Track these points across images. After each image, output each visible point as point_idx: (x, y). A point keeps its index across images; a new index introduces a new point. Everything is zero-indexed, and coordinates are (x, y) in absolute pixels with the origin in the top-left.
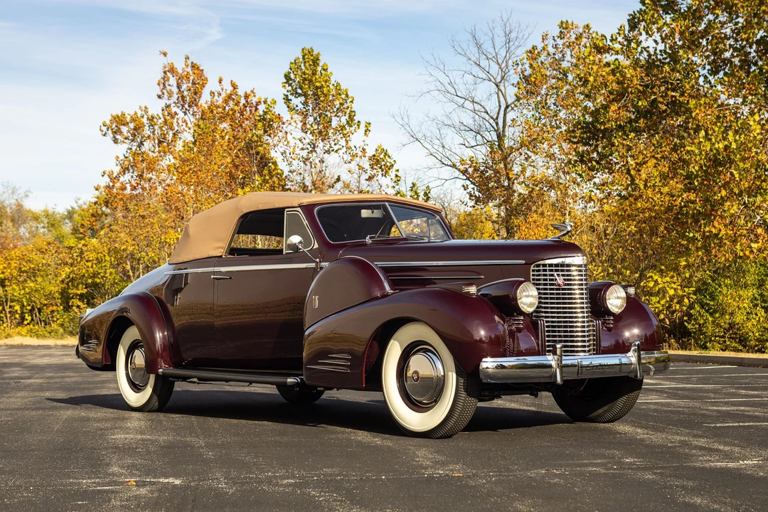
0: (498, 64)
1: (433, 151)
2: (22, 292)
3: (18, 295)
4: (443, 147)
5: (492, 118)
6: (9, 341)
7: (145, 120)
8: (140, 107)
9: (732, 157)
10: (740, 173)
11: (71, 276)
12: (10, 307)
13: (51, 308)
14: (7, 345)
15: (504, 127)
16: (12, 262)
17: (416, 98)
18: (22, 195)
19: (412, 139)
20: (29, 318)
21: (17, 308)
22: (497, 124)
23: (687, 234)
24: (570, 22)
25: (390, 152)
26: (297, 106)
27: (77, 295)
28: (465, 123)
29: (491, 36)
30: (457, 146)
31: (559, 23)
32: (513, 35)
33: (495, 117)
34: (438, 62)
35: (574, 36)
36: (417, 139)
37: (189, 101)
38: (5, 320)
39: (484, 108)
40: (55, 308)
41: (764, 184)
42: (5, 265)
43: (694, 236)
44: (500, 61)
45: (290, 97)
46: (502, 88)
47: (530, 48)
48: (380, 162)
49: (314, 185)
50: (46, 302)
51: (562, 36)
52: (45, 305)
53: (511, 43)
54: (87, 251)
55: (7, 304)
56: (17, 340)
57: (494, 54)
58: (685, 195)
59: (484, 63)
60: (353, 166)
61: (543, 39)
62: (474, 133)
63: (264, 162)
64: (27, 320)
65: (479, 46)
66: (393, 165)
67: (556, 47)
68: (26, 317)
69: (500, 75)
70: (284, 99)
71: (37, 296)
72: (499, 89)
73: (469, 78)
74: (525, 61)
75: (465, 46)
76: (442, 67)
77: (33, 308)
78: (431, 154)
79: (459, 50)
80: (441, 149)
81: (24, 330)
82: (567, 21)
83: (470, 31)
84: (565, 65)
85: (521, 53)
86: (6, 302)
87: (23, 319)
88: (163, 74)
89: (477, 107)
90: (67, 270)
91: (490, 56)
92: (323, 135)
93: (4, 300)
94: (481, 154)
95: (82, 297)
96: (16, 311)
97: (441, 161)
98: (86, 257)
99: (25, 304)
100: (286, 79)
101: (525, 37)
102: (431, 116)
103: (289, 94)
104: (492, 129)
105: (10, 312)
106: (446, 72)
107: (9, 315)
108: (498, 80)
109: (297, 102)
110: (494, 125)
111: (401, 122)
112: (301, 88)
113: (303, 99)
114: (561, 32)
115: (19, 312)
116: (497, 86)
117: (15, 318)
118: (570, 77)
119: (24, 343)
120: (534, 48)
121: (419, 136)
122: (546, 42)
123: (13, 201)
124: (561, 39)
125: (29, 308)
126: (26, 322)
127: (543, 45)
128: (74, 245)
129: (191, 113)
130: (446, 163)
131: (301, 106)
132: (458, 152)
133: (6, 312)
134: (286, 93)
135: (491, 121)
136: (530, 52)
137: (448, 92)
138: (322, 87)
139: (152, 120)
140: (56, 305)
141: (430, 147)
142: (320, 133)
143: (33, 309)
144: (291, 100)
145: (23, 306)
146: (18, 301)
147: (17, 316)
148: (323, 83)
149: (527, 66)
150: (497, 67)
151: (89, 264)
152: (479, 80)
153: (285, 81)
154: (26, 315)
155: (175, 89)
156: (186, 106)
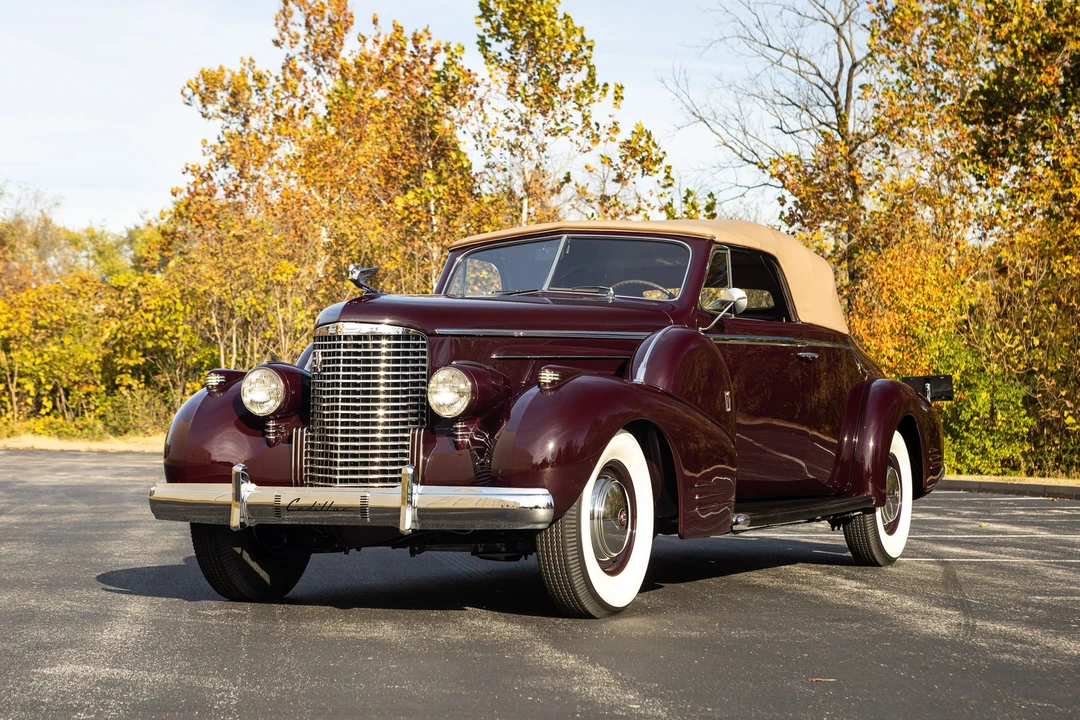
1: (727, 138)
2: (38, 361)
3: (31, 365)
4: (745, 133)
5: (828, 84)
8: (242, 57)
11: (119, 336)
12: (18, 384)
13: (85, 389)
15: (848, 100)
17: (701, 50)
18: (50, 202)
19: (693, 118)
20: (49, 405)
21: (30, 387)
22: (836, 94)
25: (655, 137)
26: (500, 54)
27: (129, 367)
28: (782, 92)
30: (768, 131)
33: (833, 83)
36: (701, 119)
39: (815, 67)
40: (92, 388)
45: (488, 40)
46: (846, 33)
48: (641, 154)
49: (526, 190)
50: (77, 378)
52: (76, 383)
54: (146, 294)
60: (592, 159)
62: (797, 110)
63: (443, 149)
64: (46, 407)
66: (661, 160)
68: (44, 403)
69: (843, 12)
70: (478, 43)
71: (62, 368)
72: (840, 35)
73: (792, 18)
78: (725, 144)
80: (741, 136)
81: (39, 425)
87: (39, 405)
88: (282, 4)
89: (805, 66)
90: (114, 325)
92: (542, 105)
93: (8, 374)
94: (807, 147)
95: (136, 371)
96: (28, 392)
97: (741, 156)
98: (145, 305)
99: (43, 380)
100: (482, 9)
103: (486, 35)
104: (828, 102)
105: (17, 394)
107: (16, 399)
108: (840, 20)
109: (499, 48)
110: (833, 97)
111: (674, 88)
112: (507, 25)
113: (508, 43)
115: (32, 394)
116: (838, 30)
117: (27, 404)
125: (49, 388)
126: (43, 412)
129: (327, 70)
130: (749, 159)
131: (506, 56)
132: (770, 141)
134: (482, 34)
135: (827, 89)
137: (755, 41)
138: (542, 23)
139: (261, 81)
140: (95, 383)
141: (722, 132)
142: (538, 100)
143: (55, 389)
144: (489, 45)
145: (40, 383)
146: (31, 375)
147: (29, 400)
148: (544, 18)
151: (150, 316)
152: (808, 21)
153: (480, 13)
154: (44, 399)
155: (303, 31)
156: (320, 59)
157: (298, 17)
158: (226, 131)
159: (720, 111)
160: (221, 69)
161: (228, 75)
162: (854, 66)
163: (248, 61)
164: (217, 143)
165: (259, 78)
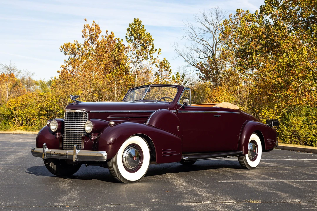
0: (214, 26)
2: (22, 113)
3: (21, 114)
5: (211, 47)
6: (15, 132)
7: (76, 46)
8: (75, 40)
9: (296, 64)
10: (298, 71)
11: (41, 107)
12: (18, 118)
13: (33, 119)
14: (14, 133)
15: (215, 51)
16: (19, 101)
17: (181, 39)
18: (31, 74)
19: (179, 55)
20: (25, 123)
21: (20, 119)
22: (213, 50)
24: (241, 10)
27: (43, 114)
28: (200, 49)
29: (211, 15)
31: (236, 10)
32: (220, 15)
33: (212, 47)
34: (190, 25)
35: (242, 15)
36: (181, 55)
37: (93, 39)
38: (16, 124)
39: (208, 43)
40: (35, 119)
41: (308, 75)
42: (16, 102)
44: (214, 25)
46: (215, 35)
50: (31, 117)
51: (238, 15)
52: (31, 118)
53: (219, 18)
54: (47, 97)
55: (16, 118)
56: (18, 131)
57: (212, 22)
58: (277, 79)
59: (208, 25)
61: (230, 16)
62: (203, 53)
64: (24, 124)
65: (206, 19)
67: (235, 19)
68: (24, 123)
69: (214, 30)
71: (28, 114)
72: (214, 36)
74: (222, 25)
75: (200, 19)
76: (191, 27)
77: (26, 118)
78: (187, 61)
79: (198, 20)
80: (191, 59)
81: (22, 128)
82: (239, 9)
83: (203, 13)
85: (221, 22)
86: (16, 116)
87: (23, 123)
89: (205, 43)
90: (40, 104)
91: (211, 23)
93: (15, 116)
95: (45, 115)
96: (20, 120)
97: (190, 64)
98: (47, 100)
99: (24, 117)
101: (224, 15)
102: (187, 46)
105: (17, 120)
106: (193, 29)
107: (17, 122)
108: (213, 32)
111: (175, 48)
114: (237, 13)
115: (21, 120)
116: (213, 34)
117: (20, 123)
119: (21, 133)
121: (182, 54)
122: (231, 17)
123: (28, 77)
124: (237, 16)
125: (25, 119)
126: (24, 125)
127: (230, 18)
128: (43, 95)
129: (94, 44)
133: (16, 120)
136: (225, 21)
137: (194, 37)
139: (79, 46)
140: (36, 118)
141: (186, 58)
143: (26, 120)
145: (23, 118)
146: (20, 116)
147: (20, 122)
148: (142, 33)
149: (223, 27)
150: (213, 27)
151: (48, 102)
152: (205, 32)
154: (24, 122)
155: (89, 35)
156: (93, 41)
157: (87, 31)
158: (70, 58)
159: (186, 53)
160: (69, 43)
161: (71, 45)
162: (217, 43)
163: (76, 41)
164: (68, 60)
165: (78, 45)
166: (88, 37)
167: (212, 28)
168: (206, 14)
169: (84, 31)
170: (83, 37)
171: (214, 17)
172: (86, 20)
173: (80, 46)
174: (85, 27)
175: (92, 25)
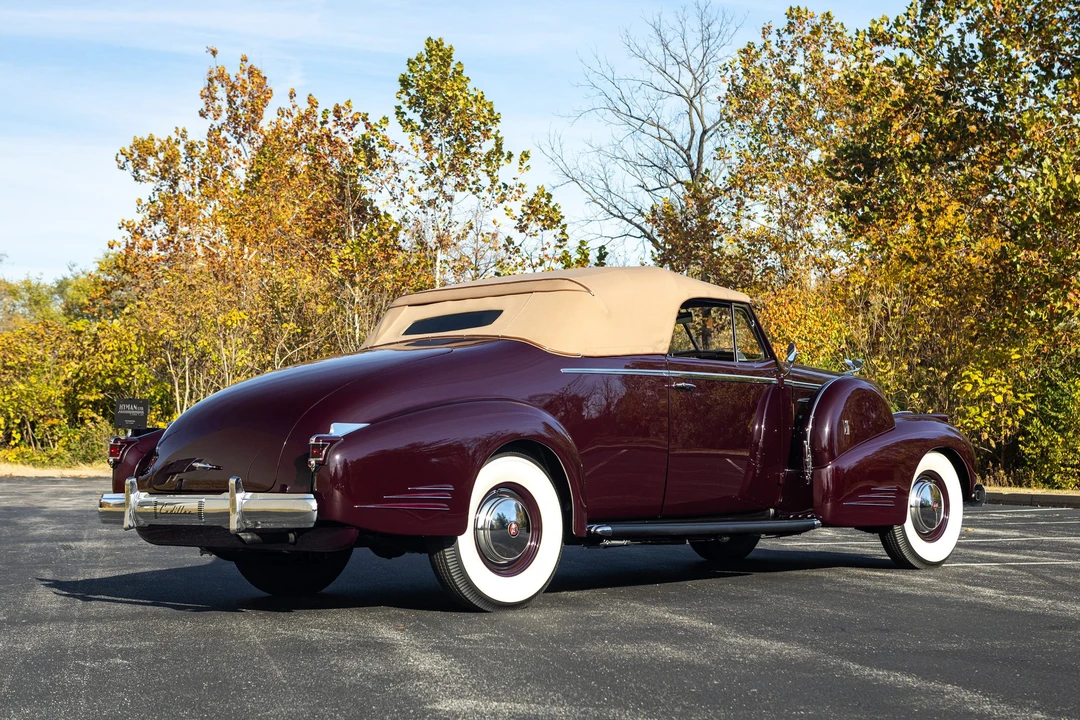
1: (596, 195)
4: (609, 191)
5: (682, 149)
7: (181, 148)
8: (176, 127)
15: (700, 162)
17: (572, 119)
19: (566, 178)
22: (689, 156)
23: (1026, 312)
24: (803, 10)
28: (645, 155)
29: (680, 30)
31: (786, 9)
32: (714, 29)
33: (686, 147)
35: (808, 29)
37: (243, 122)
39: (670, 134)
43: (1037, 315)
44: (694, 67)
46: (697, 105)
47: (744, 46)
51: (792, 28)
53: (711, 41)
57: (686, 58)
61: (764, 32)
62: (658, 170)
65: (664, 46)
67: (781, 45)
69: (694, 87)
72: (692, 106)
73: (651, 92)
74: (737, 65)
75: (643, 45)
76: (610, 75)
78: (594, 201)
79: (637, 50)
80: (605, 193)
82: (799, 9)
83: (653, 23)
84: (795, 70)
88: (207, 82)
89: (663, 134)
91: (680, 59)
97: (608, 210)
104: (683, 163)
106: (616, 82)
108: (692, 94)
110: (687, 159)
114: (790, 23)
116: (690, 102)
118: (803, 88)
120: (751, 46)
122: (769, 37)
124: (790, 33)
127: (763, 41)
129: (246, 139)
135: (681, 153)
136: (745, 52)
137: (619, 111)
139: (192, 150)
141: (592, 190)
149: (740, 72)
150: (691, 74)
152: (662, 94)
155: (225, 105)
156: (240, 130)
157: (221, 93)
162: (704, 131)
166: (224, 116)
167: (687, 79)
168: (664, 27)
169: (209, 96)
170: (202, 114)
171: (693, 39)
172: (214, 53)
173: (197, 150)
174: (210, 80)
175: (239, 72)
